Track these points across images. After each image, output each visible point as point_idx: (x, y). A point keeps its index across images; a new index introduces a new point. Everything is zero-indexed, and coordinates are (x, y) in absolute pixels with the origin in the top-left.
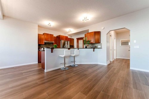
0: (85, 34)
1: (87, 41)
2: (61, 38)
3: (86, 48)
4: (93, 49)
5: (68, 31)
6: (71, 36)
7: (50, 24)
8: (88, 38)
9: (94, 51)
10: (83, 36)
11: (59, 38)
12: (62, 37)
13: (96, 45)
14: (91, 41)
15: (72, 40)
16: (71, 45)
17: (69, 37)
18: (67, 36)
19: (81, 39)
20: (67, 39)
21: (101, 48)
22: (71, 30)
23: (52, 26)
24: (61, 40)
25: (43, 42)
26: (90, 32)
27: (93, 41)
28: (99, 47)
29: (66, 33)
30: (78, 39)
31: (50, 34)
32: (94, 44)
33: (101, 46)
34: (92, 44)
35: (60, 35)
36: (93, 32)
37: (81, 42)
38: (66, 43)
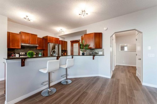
0: (82, 36)
1: (85, 45)
2: (48, 40)
3: (83, 54)
4: (92, 56)
5: (58, 31)
6: (64, 38)
7: (27, 18)
8: (86, 42)
9: (93, 59)
10: (79, 38)
11: (46, 40)
12: (50, 38)
13: (96, 51)
14: (89, 45)
15: (64, 44)
16: (64, 49)
17: (61, 39)
18: (58, 37)
19: (77, 42)
20: (57, 41)
21: (104, 55)
22: (62, 30)
23: (31, 21)
24: (49, 43)
25: (18, 46)
26: (88, 33)
27: (92, 45)
28: (101, 53)
29: (57, 33)
30: (73, 42)
31: (32, 34)
32: (93, 49)
33: (103, 53)
34: (91, 49)
35: (47, 36)
36: (92, 33)
37: (76, 46)
38: (56, 47)
